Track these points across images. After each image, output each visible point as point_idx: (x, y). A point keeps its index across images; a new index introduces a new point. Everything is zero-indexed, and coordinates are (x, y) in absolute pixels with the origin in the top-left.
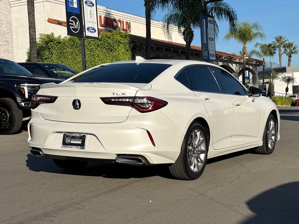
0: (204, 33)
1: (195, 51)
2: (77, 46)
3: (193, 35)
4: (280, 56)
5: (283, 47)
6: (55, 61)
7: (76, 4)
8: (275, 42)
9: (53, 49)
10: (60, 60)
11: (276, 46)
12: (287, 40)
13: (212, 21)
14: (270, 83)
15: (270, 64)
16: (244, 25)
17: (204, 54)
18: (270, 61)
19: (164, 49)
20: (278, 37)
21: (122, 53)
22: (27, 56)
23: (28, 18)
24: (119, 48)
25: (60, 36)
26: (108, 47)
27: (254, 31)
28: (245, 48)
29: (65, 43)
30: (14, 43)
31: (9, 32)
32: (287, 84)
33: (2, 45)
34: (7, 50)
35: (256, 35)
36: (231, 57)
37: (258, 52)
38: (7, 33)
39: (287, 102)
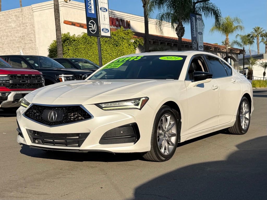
0: (194, 28)
1: (185, 44)
2: (89, 43)
3: (184, 31)
4: (258, 44)
5: (261, 36)
6: (71, 55)
7: (94, 10)
8: (254, 32)
9: (69, 46)
10: (75, 54)
11: (254, 36)
12: (264, 30)
13: (200, 19)
14: (249, 68)
15: (249, 52)
16: (226, 19)
17: (194, 46)
18: (249, 49)
19: (160, 43)
20: (256, 28)
21: (126, 47)
22: (49, 52)
23: (55, 22)
24: (123, 44)
25: (74, 35)
26: (114, 43)
27: (235, 24)
28: (228, 39)
29: (79, 41)
30: (36, 42)
31: (32, 33)
32: (264, 69)
33: (27, 43)
34: (31, 47)
35: (237, 27)
36: (216, 47)
37: (239, 42)
38: (31, 33)
39: (264, 84)
